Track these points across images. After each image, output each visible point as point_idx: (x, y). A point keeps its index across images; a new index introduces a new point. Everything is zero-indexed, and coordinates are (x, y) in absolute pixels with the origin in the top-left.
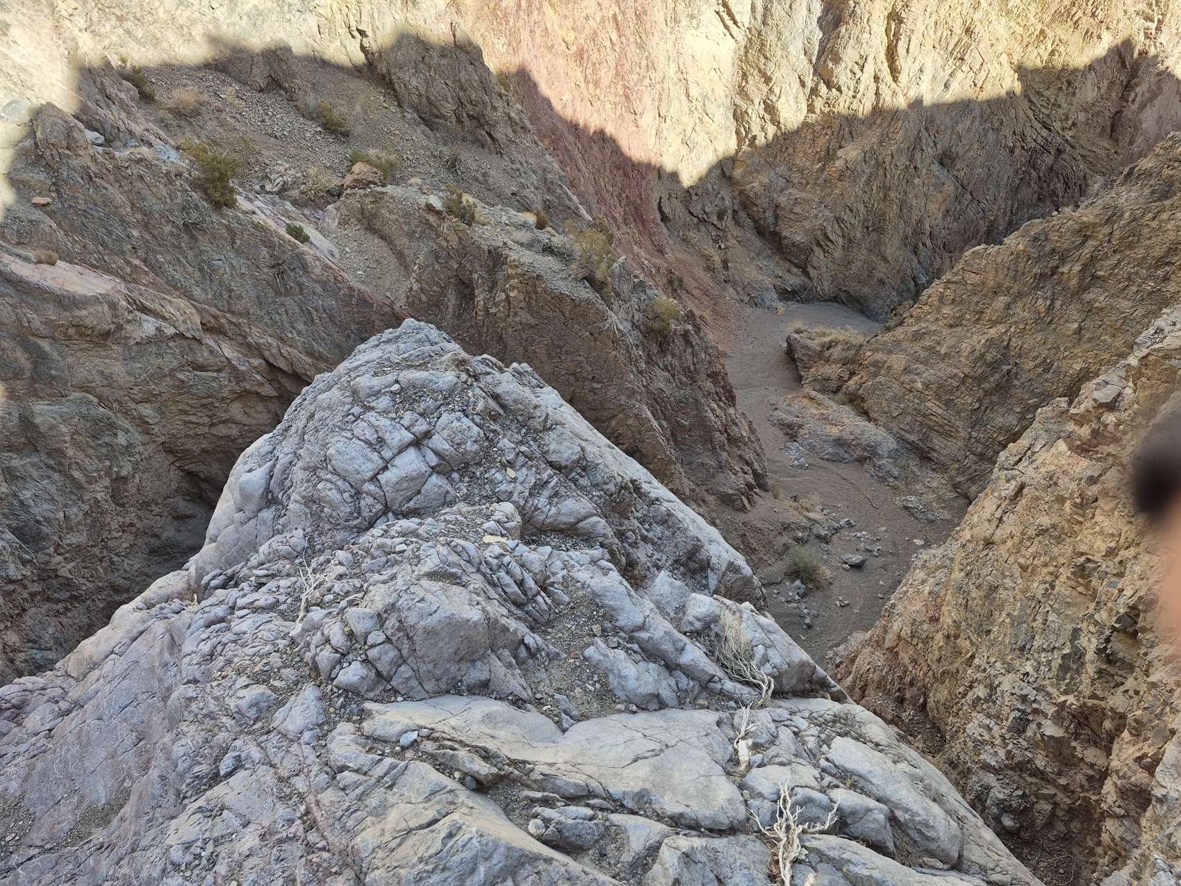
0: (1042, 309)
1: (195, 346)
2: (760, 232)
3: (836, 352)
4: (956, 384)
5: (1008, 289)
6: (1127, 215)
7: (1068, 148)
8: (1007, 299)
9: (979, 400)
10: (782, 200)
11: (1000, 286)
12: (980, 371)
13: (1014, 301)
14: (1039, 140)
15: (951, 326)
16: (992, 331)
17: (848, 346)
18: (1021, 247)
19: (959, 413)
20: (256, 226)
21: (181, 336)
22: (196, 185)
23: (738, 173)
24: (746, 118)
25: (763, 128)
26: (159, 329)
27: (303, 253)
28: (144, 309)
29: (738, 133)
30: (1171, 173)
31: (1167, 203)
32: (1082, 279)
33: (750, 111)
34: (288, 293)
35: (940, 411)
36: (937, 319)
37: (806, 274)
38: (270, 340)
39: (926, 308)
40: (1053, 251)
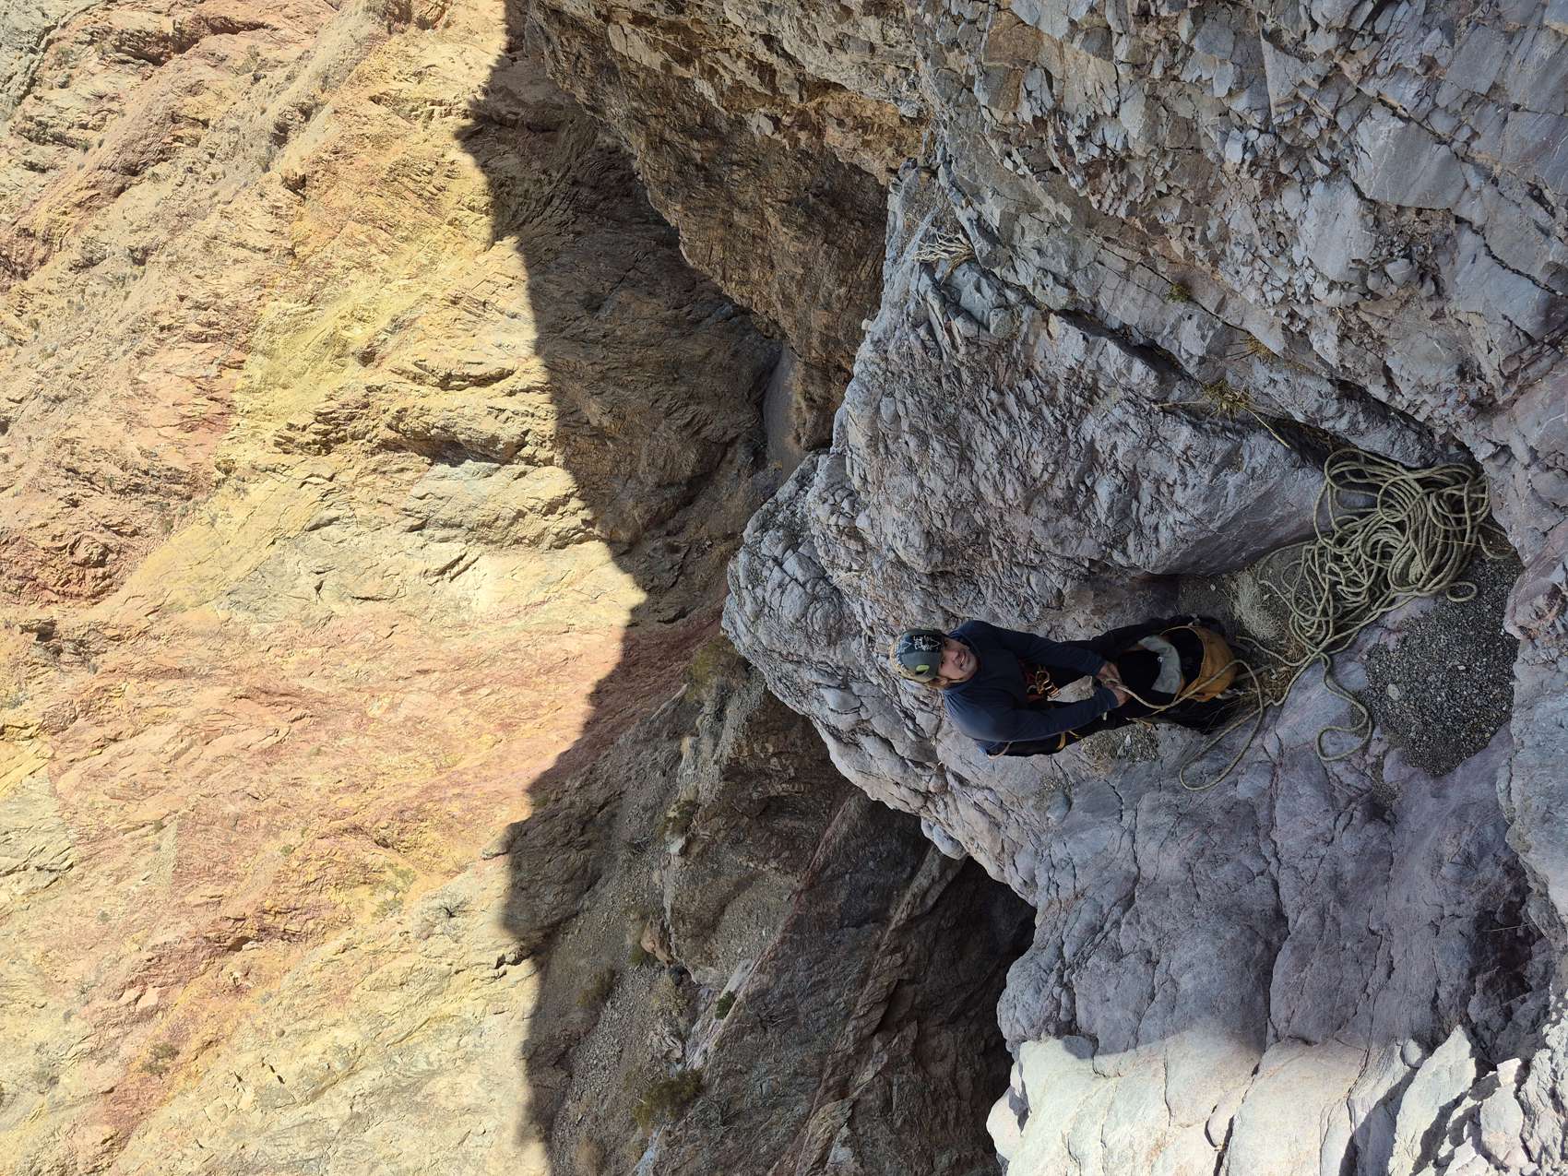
0: (742, 174)
1: (862, 1107)
2: (688, 501)
3: (817, 391)
4: (836, 251)
5: (725, 213)
6: (635, 104)
8: (736, 212)
9: (851, 222)
10: (651, 480)
11: (723, 222)
12: (818, 227)
13: (738, 204)
15: (773, 267)
16: (773, 222)
17: (808, 378)
18: (678, 207)
19: (868, 242)
20: (721, 1046)
21: (850, 1121)
22: (679, 1115)
23: (624, 535)
24: (563, 535)
25: (572, 514)
26: (843, 1145)
27: (747, 996)
28: (822, 1160)
29: (579, 542)
30: (588, 68)
31: (619, 67)
32: (706, 137)
33: (556, 531)
34: (792, 1010)
35: (870, 263)
36: (767, 283)
37: (732, 442)
38: (850, 1028)
39: (755, 297)
40: (679, 172)
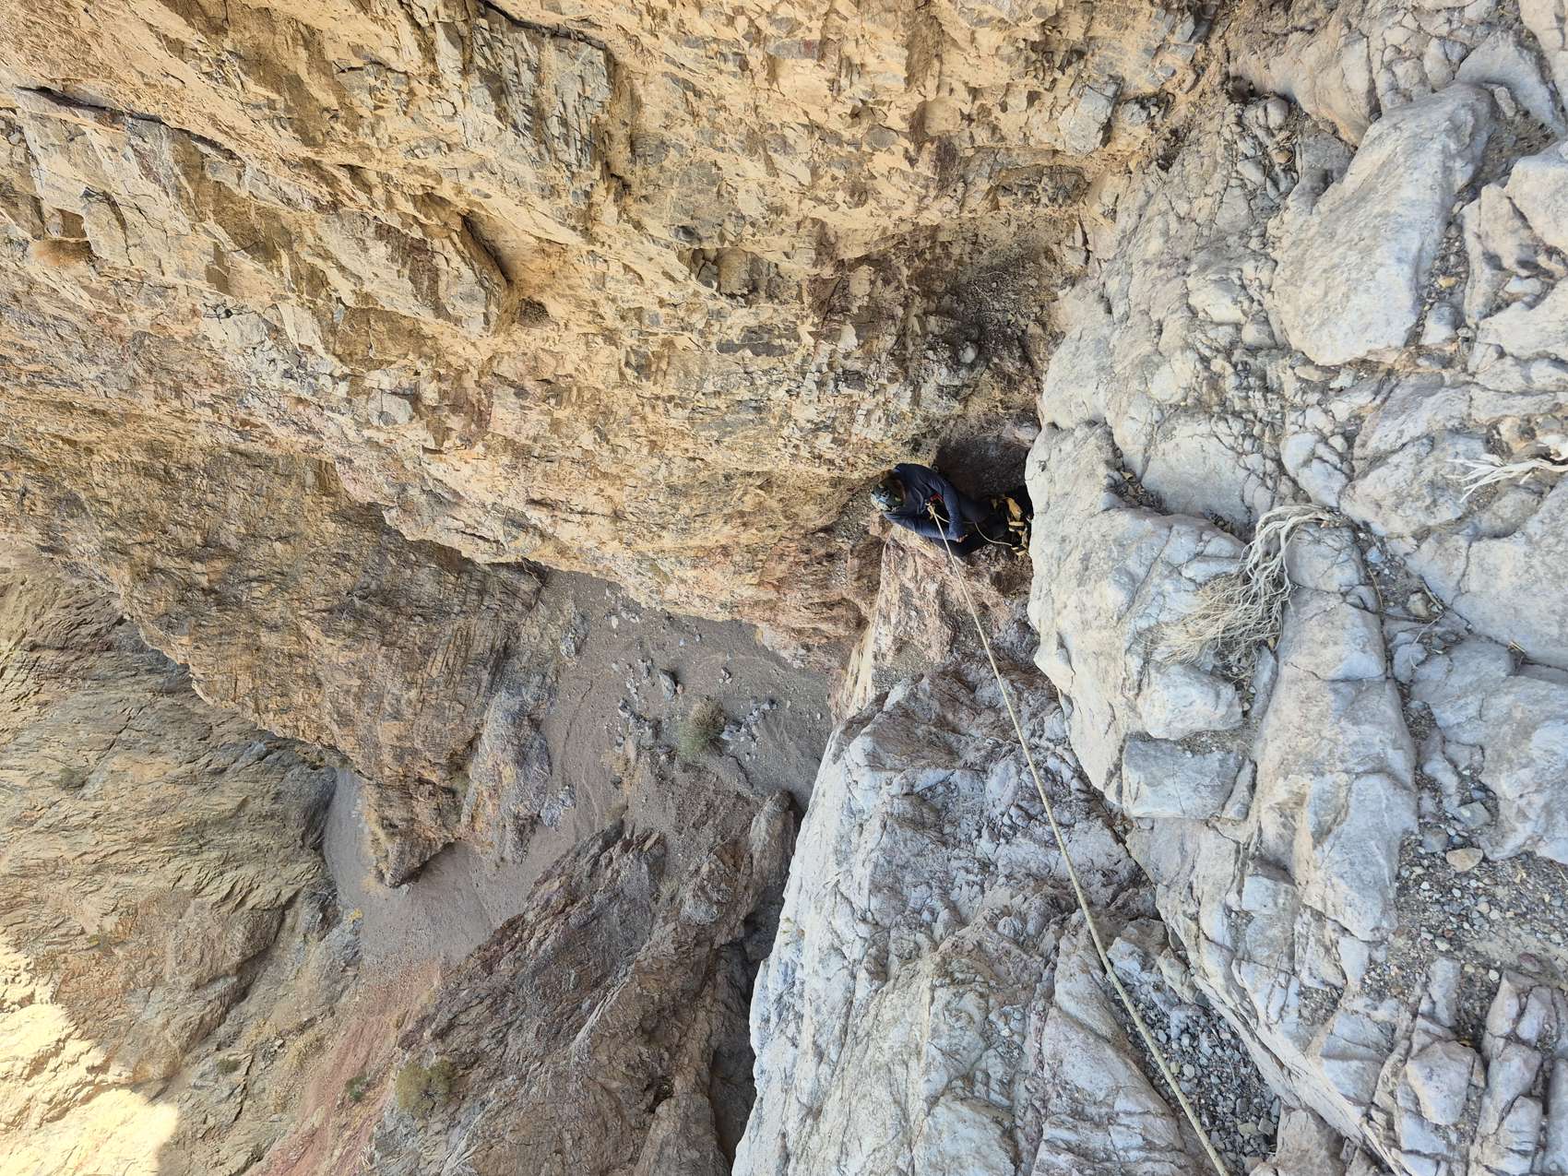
0: (266, 589)
3: (397, 814)
4: (398, 652)
5: (247, 635)
6: (110, 534)
7: (28, 639)
8: (263, 633)
9: (411, 618)
11: (247, 647)
12: (371, 630)
13: (265, 624)
14: (21, 676)
15: (320, 685)
16: (312, 635)
17: (384, 800)
18: (185, 640)
19: (434, 636)
24: (60, 1096)
25: (73, 1063)
29: (87, 1099)
30: (39, 504)
31: (83, 496)
32: (212, 557)
33: (47, 1097)
35: (440, 658)
36: (315, 706)
37: (291, 901)
39: (301, 725)
40: (181, 601)
